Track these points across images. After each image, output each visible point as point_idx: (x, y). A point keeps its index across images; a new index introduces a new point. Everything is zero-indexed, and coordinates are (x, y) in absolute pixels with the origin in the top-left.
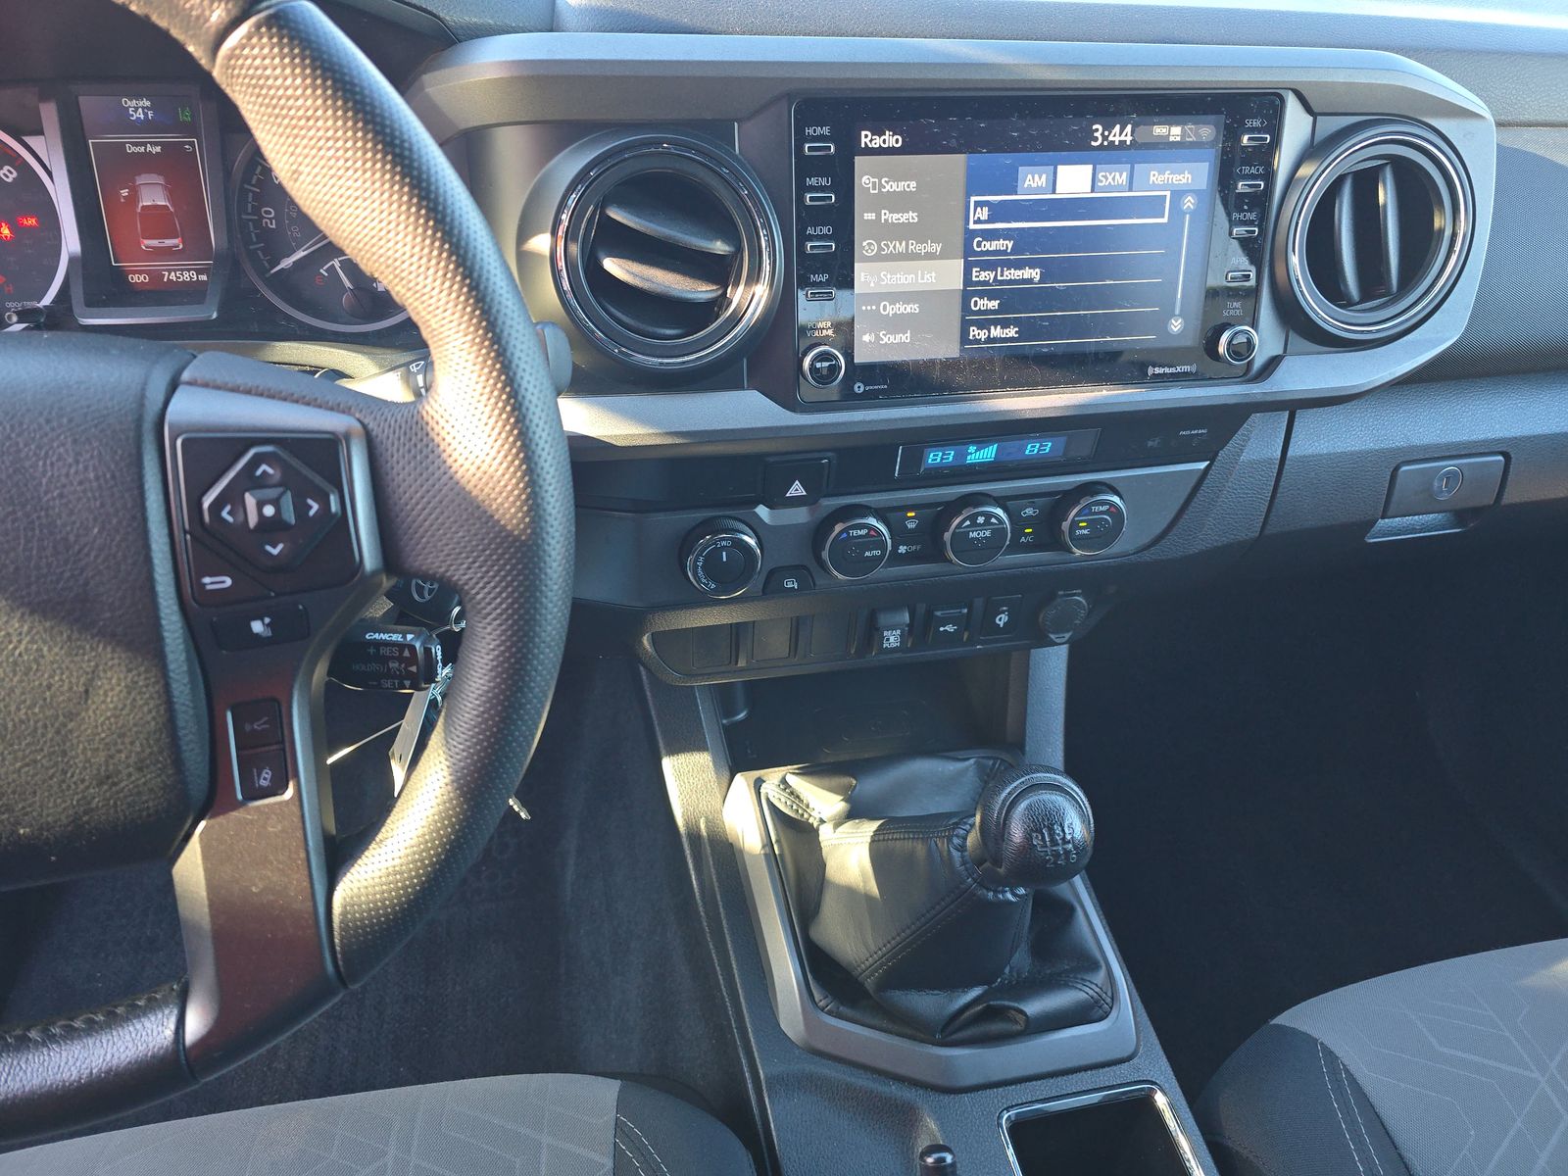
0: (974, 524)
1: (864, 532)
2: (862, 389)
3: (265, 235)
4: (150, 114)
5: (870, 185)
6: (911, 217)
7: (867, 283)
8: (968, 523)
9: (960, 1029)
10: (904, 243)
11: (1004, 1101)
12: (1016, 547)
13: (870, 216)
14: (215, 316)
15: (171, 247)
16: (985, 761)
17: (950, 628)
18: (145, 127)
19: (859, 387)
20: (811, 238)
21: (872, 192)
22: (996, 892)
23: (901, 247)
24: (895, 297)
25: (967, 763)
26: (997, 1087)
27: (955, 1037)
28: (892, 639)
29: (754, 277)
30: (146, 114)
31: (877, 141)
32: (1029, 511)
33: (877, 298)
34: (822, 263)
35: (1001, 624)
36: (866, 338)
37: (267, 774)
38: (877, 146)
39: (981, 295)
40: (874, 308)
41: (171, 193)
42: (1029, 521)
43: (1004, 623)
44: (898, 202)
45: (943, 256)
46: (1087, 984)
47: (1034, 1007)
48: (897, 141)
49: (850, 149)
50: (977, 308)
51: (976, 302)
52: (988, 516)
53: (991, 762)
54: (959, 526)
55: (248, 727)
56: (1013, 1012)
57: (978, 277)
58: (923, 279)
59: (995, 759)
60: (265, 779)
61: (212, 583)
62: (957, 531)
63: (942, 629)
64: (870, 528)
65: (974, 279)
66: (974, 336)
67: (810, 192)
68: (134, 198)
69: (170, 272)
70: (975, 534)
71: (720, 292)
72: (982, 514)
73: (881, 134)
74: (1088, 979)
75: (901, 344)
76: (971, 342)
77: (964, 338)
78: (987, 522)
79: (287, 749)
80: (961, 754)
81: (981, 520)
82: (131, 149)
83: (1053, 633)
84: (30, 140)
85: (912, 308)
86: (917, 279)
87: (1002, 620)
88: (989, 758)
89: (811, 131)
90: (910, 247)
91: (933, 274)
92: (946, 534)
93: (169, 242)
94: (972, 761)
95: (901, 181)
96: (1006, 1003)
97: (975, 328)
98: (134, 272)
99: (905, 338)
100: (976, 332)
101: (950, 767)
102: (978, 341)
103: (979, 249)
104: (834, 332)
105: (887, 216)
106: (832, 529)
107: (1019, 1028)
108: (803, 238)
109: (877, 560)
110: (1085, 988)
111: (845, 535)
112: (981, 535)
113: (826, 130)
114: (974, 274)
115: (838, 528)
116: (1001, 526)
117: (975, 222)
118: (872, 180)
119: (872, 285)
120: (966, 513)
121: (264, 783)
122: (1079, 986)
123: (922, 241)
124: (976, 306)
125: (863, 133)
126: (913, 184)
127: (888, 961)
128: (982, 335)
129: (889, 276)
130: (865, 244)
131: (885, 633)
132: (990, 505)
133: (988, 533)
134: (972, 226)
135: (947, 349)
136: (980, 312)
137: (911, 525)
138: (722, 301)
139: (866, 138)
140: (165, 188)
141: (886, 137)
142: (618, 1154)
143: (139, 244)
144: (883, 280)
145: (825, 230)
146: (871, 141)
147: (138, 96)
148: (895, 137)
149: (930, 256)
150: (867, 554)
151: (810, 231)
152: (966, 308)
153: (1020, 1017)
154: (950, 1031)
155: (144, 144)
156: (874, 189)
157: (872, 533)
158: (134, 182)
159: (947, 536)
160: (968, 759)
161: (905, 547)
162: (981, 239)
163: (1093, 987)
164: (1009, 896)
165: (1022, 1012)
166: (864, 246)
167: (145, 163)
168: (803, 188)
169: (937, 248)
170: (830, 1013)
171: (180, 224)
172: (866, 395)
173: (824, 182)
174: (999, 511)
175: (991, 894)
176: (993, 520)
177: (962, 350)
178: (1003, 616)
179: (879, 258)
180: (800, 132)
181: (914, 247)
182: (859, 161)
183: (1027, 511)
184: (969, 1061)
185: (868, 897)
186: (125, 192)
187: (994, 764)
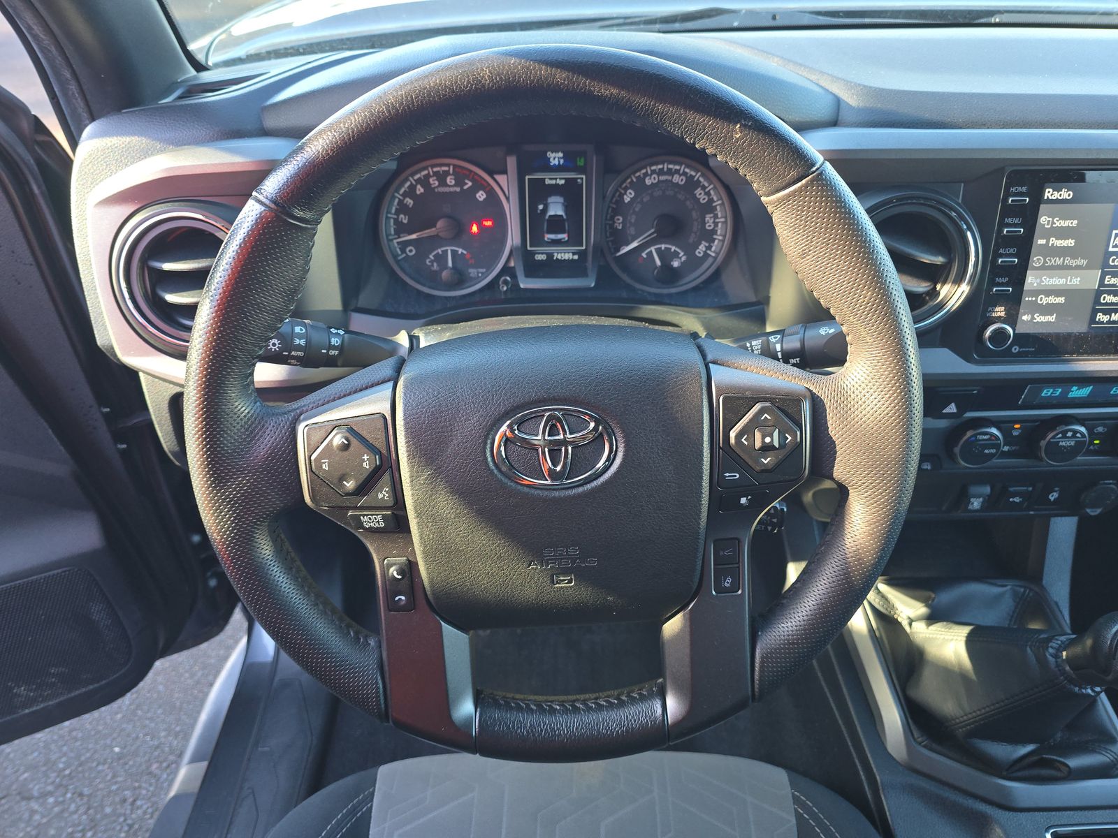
0: (1065, 436)
1: (987, 437)
2: (1017, 350)
3: (615, 232)
4: (562, 161)
5: (1046, 222)
6: (1070, 242)
7: (1032, 284)
8: (1060, 435)
9: (1019, 770)
10: (1062, 259)
11: (1048, 821)
12: (1089, 453)
13: (1042, 242)
14: (593, 285)
15: (561, 239)
16: (1018, 588)
17: (1017, 500)
18: (558, 169)
19: (1015, 349)
20: (1001, 256)
21: (1046, 226)
22: (1081, 688)
23: (1059, 261)
24: (1049, 292)
25: (1004, 589)
26: (1043, 811)
27: (1014, 775)
28: (976, 504)
29: (958, 281)
30: (559, 162)
31: (1056, 195)
32: (1100, 429)
33: (1037, 293)
34: (1006, 270)
35: (1052, 499)
36: (1025, 318)
37: (729, 580)
38: (1055, 198)
39: (1109, 293)
40: (1034, 299)
41: (567, 208)
42: (1098, 436)
43: (1055, 499)
44: (1062, 233)
45: (1088, 267)
46: (1109, 751)
47: (1074, 762)
48: (1069, 195)
49: (1038, 199)
50: (1105, 302)
51: (1105, 297)
52: (1075, 432)
53: (1022, 590)
54: (1053, 437)
55: (721, 553)
56: (1058, 764)
57: (1108, 281)
58: (1071, 281)
59: (1025, 587)
60: (728, 583)
61: (729, 476)
62: (1052, 440)
63: (1011, 500)
64: (992, 435)
65: (1106, 283)
66: (1099, 319)
67: (1007, 227)
68: (545, 210)
69: (558, 253)
70: (1064, 444)
71: (932, 287)
72: (1070, 430)
73: (1059, 190)
74: (1110, 748)
75: (1049, 323)
76: (1098, 323)
77: (1093, 319)
78: (1074, 436)
79: (741, 567)
80: (999, 582)
81: (1070, 434)
82: (548, 182)
83: (1089, 508)
84: (498, 177)
85: (1061, 300)
86: (1066, 282)
87: (1053, 496)
88: (1021, 586)
89: (1014, 189)
90: (1066, 261)
91: (1079, 279)
92: (1042, 441)
93: (560, 236)
94: (1009, 587)
95: (1067, 220)
96: (1055, 757)
97: (1101, 314)
98: (539, 253)
99: (1052, 318)
100: (1102, 316)
101: (996, 590)
102: (1103, 323)
103: (1113, 264)
104: (1005, 314)
105: (1053, 241)
106: (964, 434)
107: (1062, 775)
108: (997, 255)
109: (992, 455)
110: (1107, 755)
111: (973, 438)
112: (1068, 444)
113: (1024, 189)
114: (1107, 279)
115: (969, 434)
116: (1082, 439)
117: (1113, 247)
118: (1048, 219)
119: (1035, 285)
120: (1059, 429)
121: (727, 585)
122: (1104, 753)
123: (1073, 257)
124: (1104, 300)
125: (1047, 190)
126: (1075, 222)
127: (981, 720)
128: (1105, 318)
129: (1048, 279)
130: (1035, 259)
131: (972, 500)
132: (1077, 424)
133: (1073, 443)
134: (1111, 249)
135: (1080, 327)
136: (1106, 304)
137: (1015, 433)
138: (934, 293)
139: (1049, 193)
140: (563, 204)
141: (1062, 193)
142: (799, 817)
143: (544, 237)
144: (1043, 282)
145: (1011, 251)
146: (1051, 195)
147: (557, 151)
148: (1069, 192)
149: (1078, 267)
150: (986, 451)
151: (1002, 251)
152: (1097, 302)
153: (1063, 768)
154: (1015, 770)
155: (556, 179)
156: (1048, 224)
157: (993, 438)
158: (546, 200)
159: (1043, 443)
160: (1006, 586)
161: (1008, 447)
162: (1115, 257)
163: (1113, 754)
164: (1089, 691)
165: (1067, 766)
166: (1036, 260)
167: (555, 190)
168: (1003, 225)
169: (1084, 262)
170: (925, 747)
171: (568, 227)
172: (1019, 354)
173: (1016, 221)
174: (1083, 429)
175: (1077, 689)
176: (1078, 435)
177: (1090, 328)
178: (1055, 494)
179: (1043, 268)
180: (1007, 189)
181: (1068, 261)
182: (1042, 207)
183: (1098, 429)
184: (1023, 791)
185: (963, 676)
186: (541, 207)
187: (1025, 592)
